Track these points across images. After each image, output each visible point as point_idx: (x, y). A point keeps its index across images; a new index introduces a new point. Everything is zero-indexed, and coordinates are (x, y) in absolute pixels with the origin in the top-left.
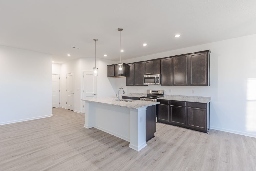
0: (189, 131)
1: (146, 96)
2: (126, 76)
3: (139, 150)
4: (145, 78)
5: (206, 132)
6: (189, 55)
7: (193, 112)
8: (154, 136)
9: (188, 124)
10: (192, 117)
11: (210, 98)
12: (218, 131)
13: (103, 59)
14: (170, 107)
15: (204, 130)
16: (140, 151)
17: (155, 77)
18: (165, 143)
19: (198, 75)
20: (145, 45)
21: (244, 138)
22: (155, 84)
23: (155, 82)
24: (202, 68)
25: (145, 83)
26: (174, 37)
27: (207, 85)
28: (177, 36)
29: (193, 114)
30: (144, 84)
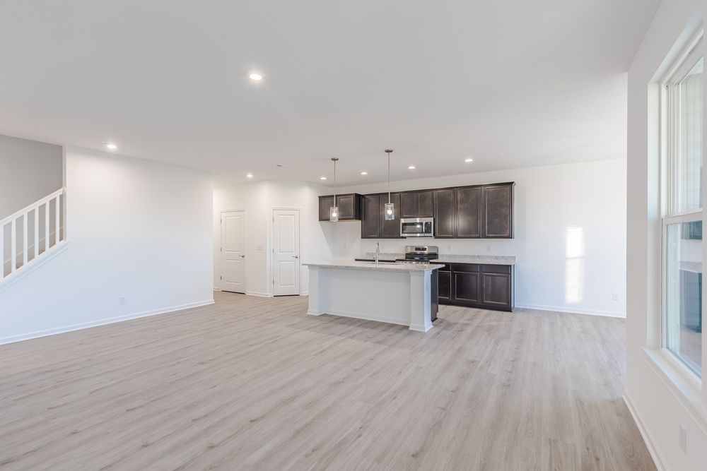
0: (485, 312)
1: (404, 257)
2: (360, 219)
3: (426, 331)
4: (404, 224)
5: (510, 311)
6: (483, 188)
7: (490, 280)
8: (437, 319)
9: (482, 300)
10: (490, 288)
11: (514, 258)
12: (527, 309)
13: (313, 184)
14: (453, 274)
15: (508, 309)
16: (428, 331)
17: (424, 222)
18: (456, 324)
19: (496, 221)
20: (412, 168)
21: (561, 314)
22: (422, 235)
23: (424, 231)
24: (503, 210)
25: (403, 233)
26: (464, 161)
27: (510, 237)
28: (469, 160)
29: (490, 283)
30: (402, 235)
